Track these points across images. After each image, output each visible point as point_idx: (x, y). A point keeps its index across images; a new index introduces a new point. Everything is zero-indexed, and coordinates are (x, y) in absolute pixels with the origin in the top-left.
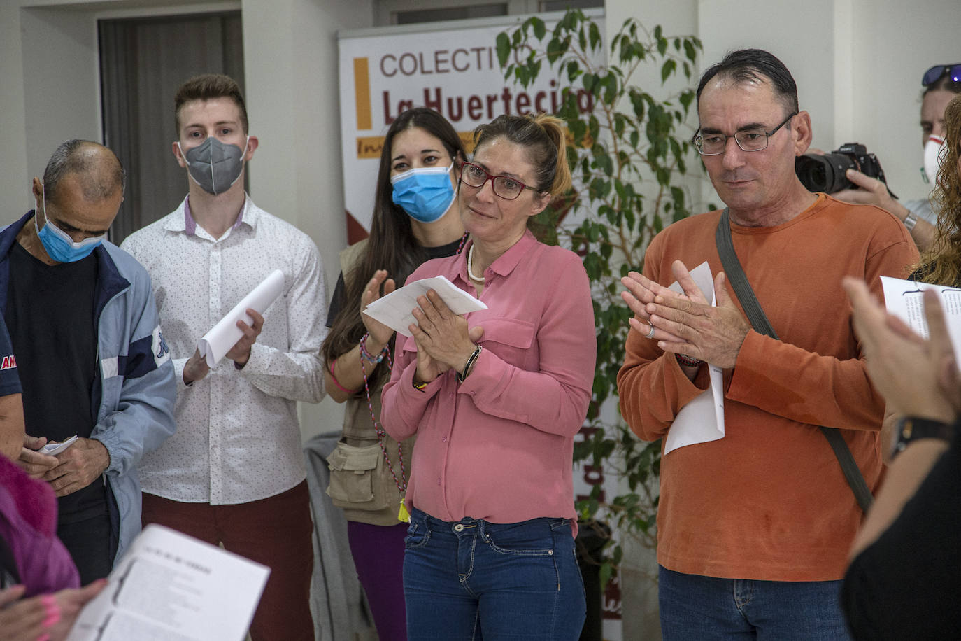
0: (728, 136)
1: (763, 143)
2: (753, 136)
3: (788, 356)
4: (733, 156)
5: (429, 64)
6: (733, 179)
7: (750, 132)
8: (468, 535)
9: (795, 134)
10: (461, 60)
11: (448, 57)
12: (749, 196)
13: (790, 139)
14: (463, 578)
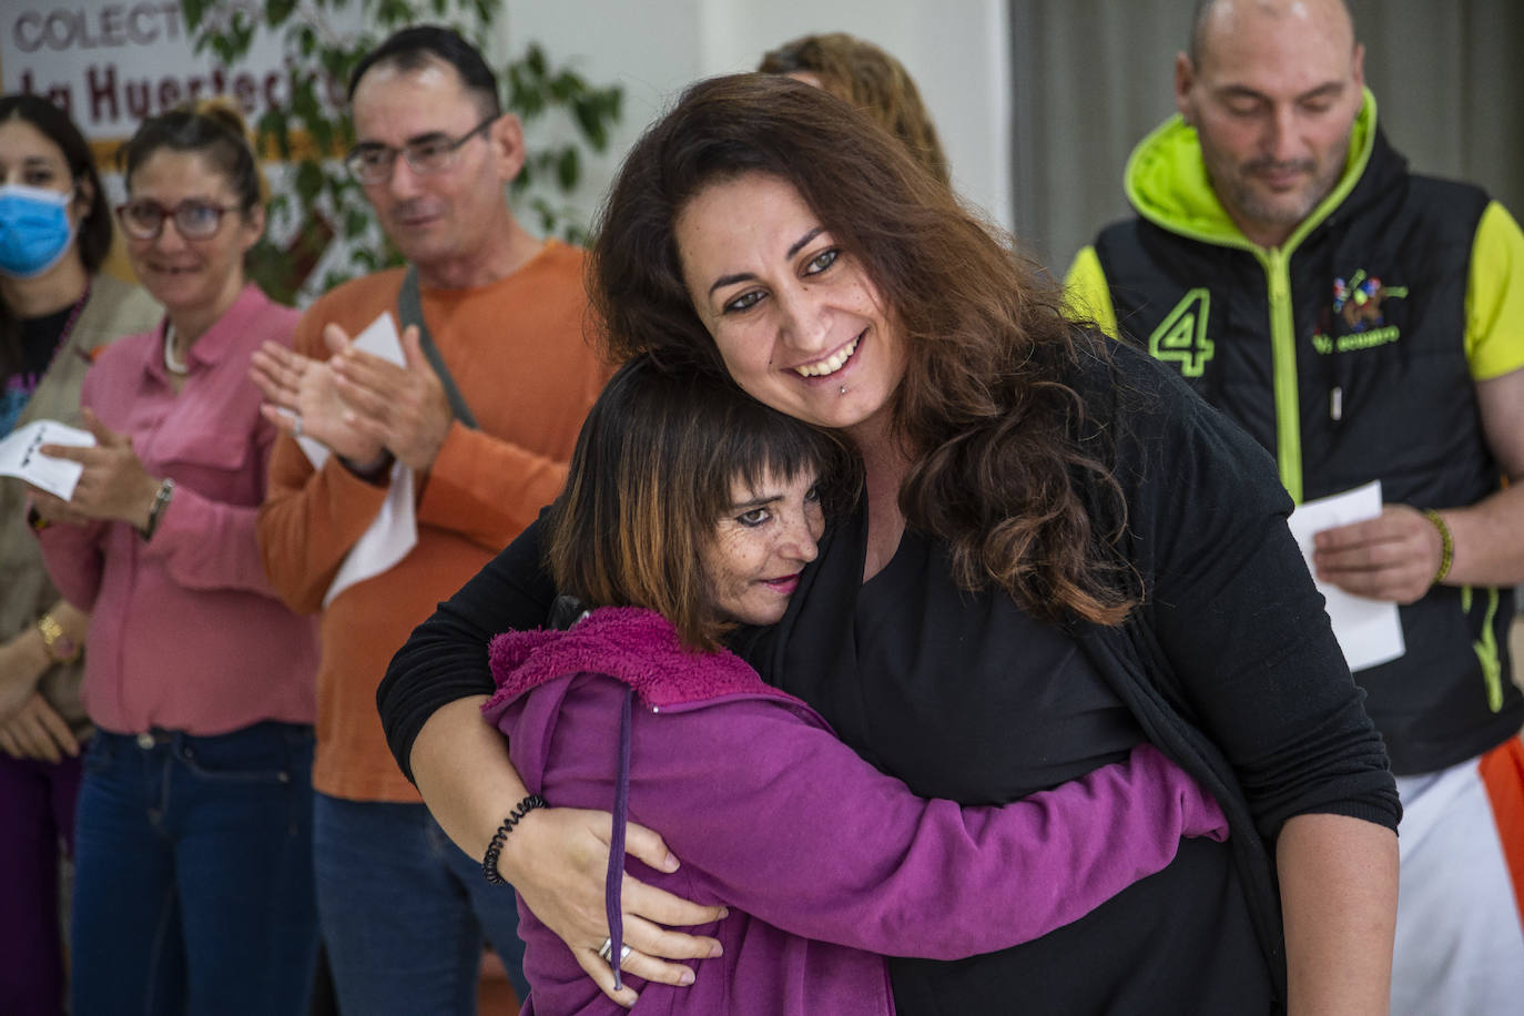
0: (394, 154)
1: (447, 160)
2: (430, 152)
3: (507, 461)
4: (405, 180)
5: (93, 27)
6: (408, 216)
7: (426, 145)
8: (158, 753)
9: (497, 148)
10: (144, 24)
11: (124, 16)
12: (437, 240)
13: (490, 155)
14: (156, 817)
